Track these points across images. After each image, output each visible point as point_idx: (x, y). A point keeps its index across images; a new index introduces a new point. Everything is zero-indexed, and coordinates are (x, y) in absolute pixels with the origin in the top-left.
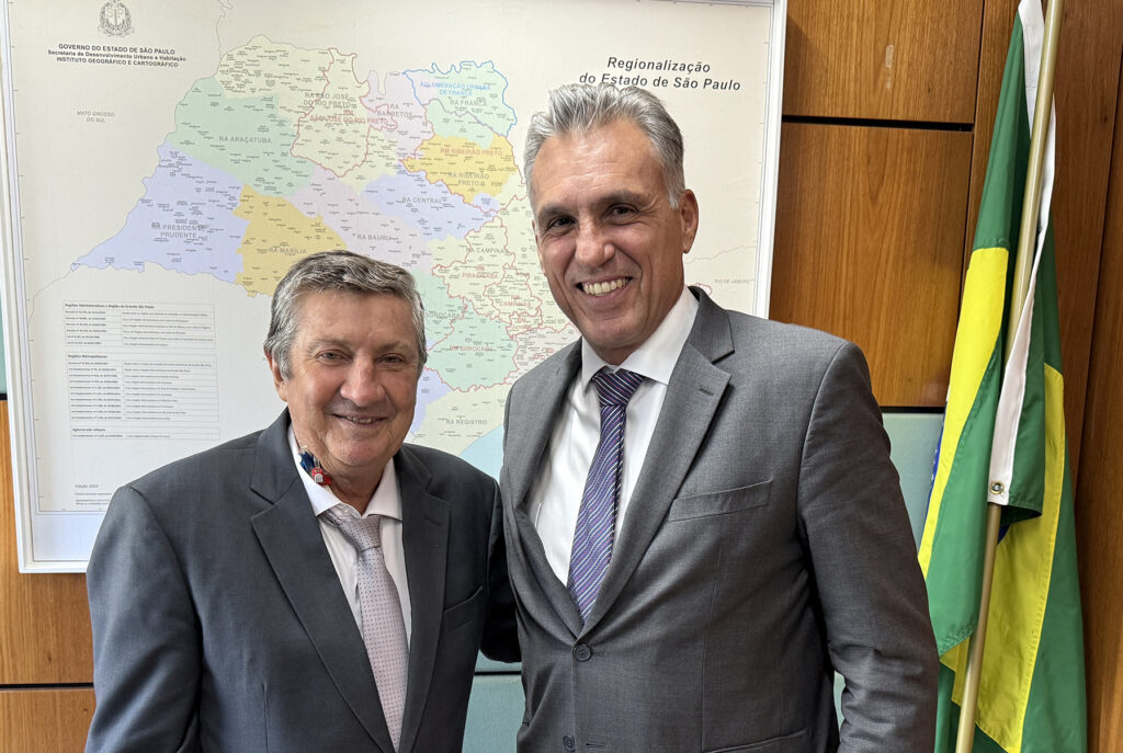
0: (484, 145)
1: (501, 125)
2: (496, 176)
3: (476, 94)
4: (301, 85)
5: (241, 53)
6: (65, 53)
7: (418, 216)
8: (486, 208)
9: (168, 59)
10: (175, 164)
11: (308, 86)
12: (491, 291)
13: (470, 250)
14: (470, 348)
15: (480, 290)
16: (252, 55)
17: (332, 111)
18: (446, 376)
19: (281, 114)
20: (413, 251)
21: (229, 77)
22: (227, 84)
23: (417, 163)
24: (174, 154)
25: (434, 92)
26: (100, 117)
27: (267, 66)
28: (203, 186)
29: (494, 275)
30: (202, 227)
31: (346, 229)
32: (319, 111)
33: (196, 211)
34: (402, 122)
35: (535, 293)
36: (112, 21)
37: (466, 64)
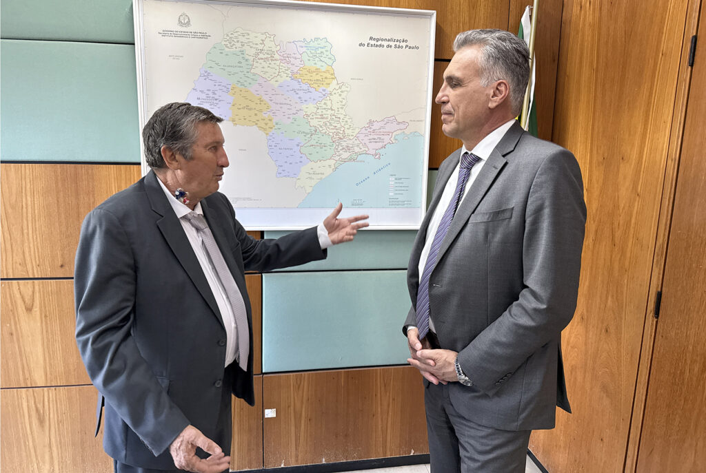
0: (323, 69)
1: (330, 62)
2: (327, 81)
3: (320, 50)
4: (254, 46)
5: (232, 34)
6: (165, 33)
7: (298, 96)
8: (324, 93)
9: (204, 36)
10: (206, 75)
11: (257, 46)
12: (326, 124)
13: (318, 109)
14: (317, 146)
15: (321, 124)
16: (236, 34)
17: (266, 56)
18: (309, 156)
19: (247, 57)
20: (297, 109)
21: (227, 43)
22: (226, 45)
23: (298, 76)
24: (206, 72)
25: (304, 49)
26: (177, 57)
27: (241, 39)
28: (217, 84)
29: (327, 118)
30: (216, 99)
31: (271, 100)
32: (261, 56)
33: (214, 93)
34: (292, 60)
35: (343, 124)
36: (183, 21)
37: (317, 39)
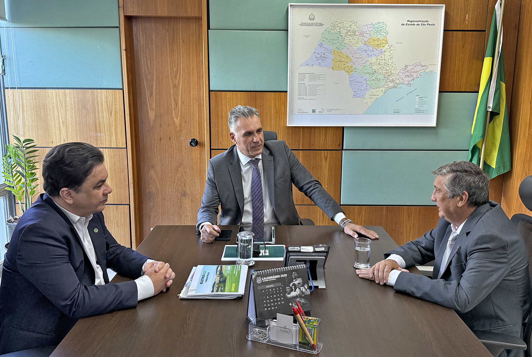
0: (381, 39)
1: (385, 35)
2: (383, 45)
3: (380, 29)
4: (346, 28)
5: (335, 23)
6: (302, 25)
7: (367, 53)
8: (381, 51)
9: (321, 25)
10: (321, 45)
11: (347, 29)
12: (381, 68)
13: (377, 60)
14: (376, 80)
15: (379, 68)
16: (337, 23)
17: (351, 34)
18: (371, 86)
19: (342, 34)
20: (366, 61)
21: (332, 28)
22: (332, 29)
23: (368, 43)
24: (321, 43)
25: (372, 29)
26: (308, 36)
27: (340, 25)
28: (326, 49)
29: (382, 65)
30: (325, 57)
31: (353, 57)
32: (349, 33)
33: (324, 54)
34: (365, 35)
35: (390, 68)
36: (311, 18)
37: (379, 23)
